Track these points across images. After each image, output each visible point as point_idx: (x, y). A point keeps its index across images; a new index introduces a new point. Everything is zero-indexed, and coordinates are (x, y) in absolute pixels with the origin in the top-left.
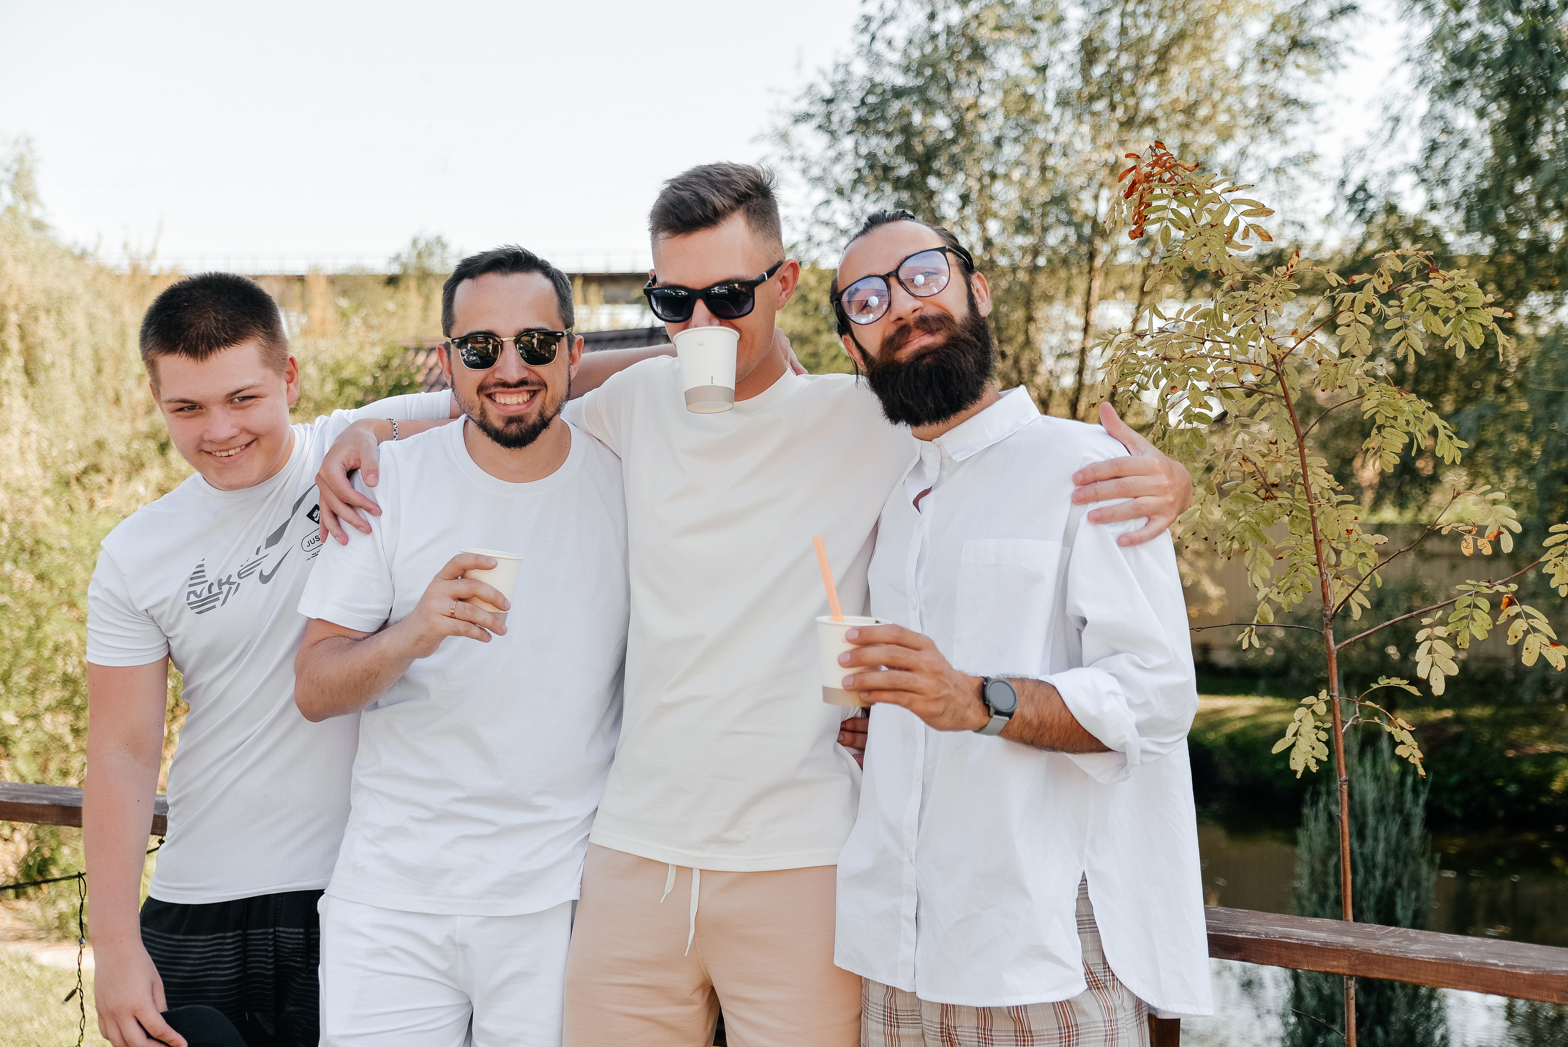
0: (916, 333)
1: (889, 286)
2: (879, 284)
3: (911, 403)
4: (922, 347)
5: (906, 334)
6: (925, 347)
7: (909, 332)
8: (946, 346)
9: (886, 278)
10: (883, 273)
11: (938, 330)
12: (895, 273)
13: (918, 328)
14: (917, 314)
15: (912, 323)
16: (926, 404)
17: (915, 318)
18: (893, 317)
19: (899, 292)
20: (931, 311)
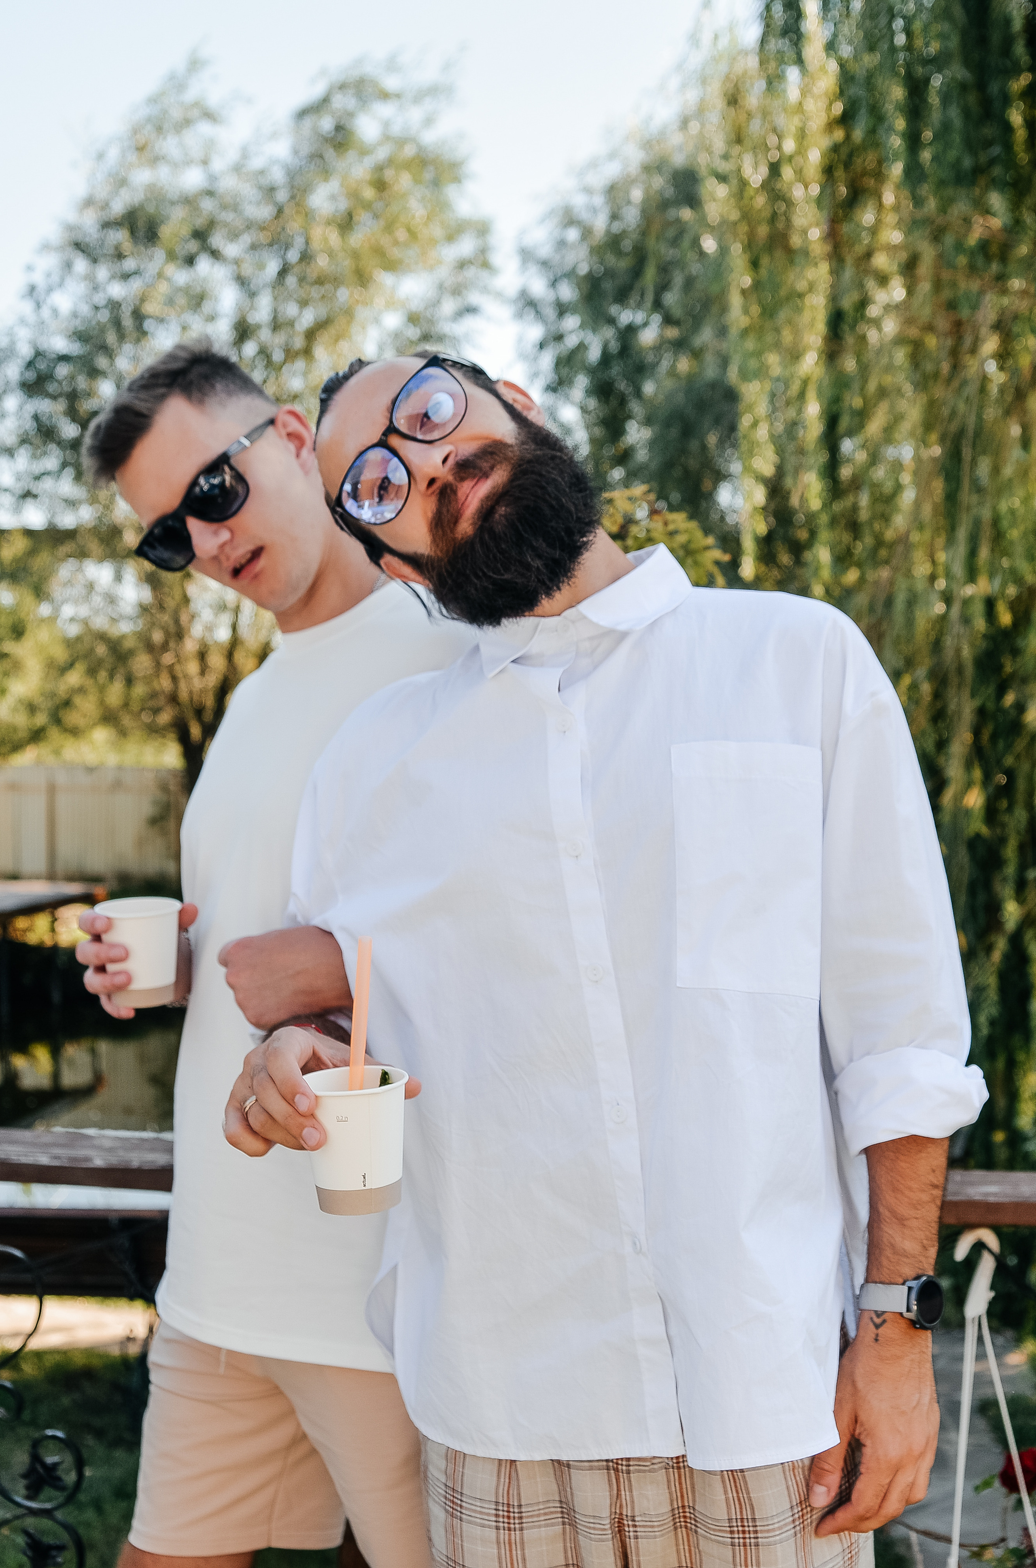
0: (465, 487)
1: (395, 453)
2: (379, 454)
3: (507, 576)
4: (482, 500)
5: (453, 497)
6: (488, 498)
7: (455, 492)
8: (514, 479)
9: (382, 443)
10: (376, 437)
11: (492, 468)
12: (391, 430)
13: (462, 479)
14: (451, 461)
15: (450, 478)
16: (528, 567)
17: (451, 470)
18: (423, 485)
19: (409, 450)
20: (467, 449)
